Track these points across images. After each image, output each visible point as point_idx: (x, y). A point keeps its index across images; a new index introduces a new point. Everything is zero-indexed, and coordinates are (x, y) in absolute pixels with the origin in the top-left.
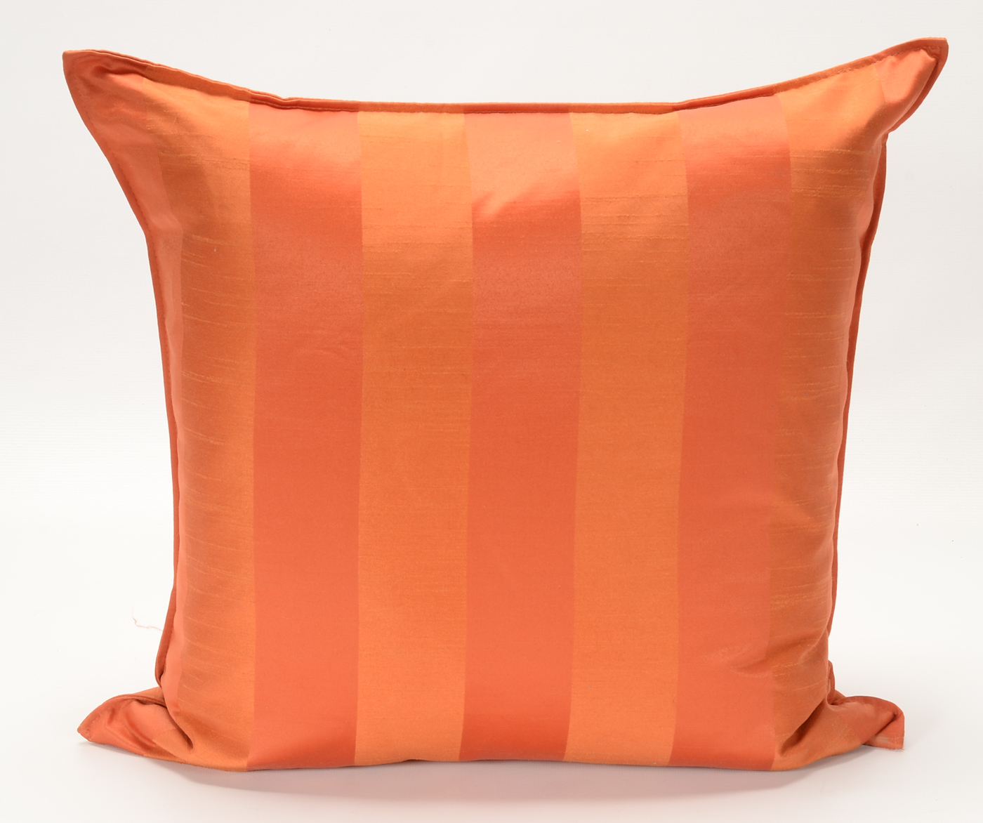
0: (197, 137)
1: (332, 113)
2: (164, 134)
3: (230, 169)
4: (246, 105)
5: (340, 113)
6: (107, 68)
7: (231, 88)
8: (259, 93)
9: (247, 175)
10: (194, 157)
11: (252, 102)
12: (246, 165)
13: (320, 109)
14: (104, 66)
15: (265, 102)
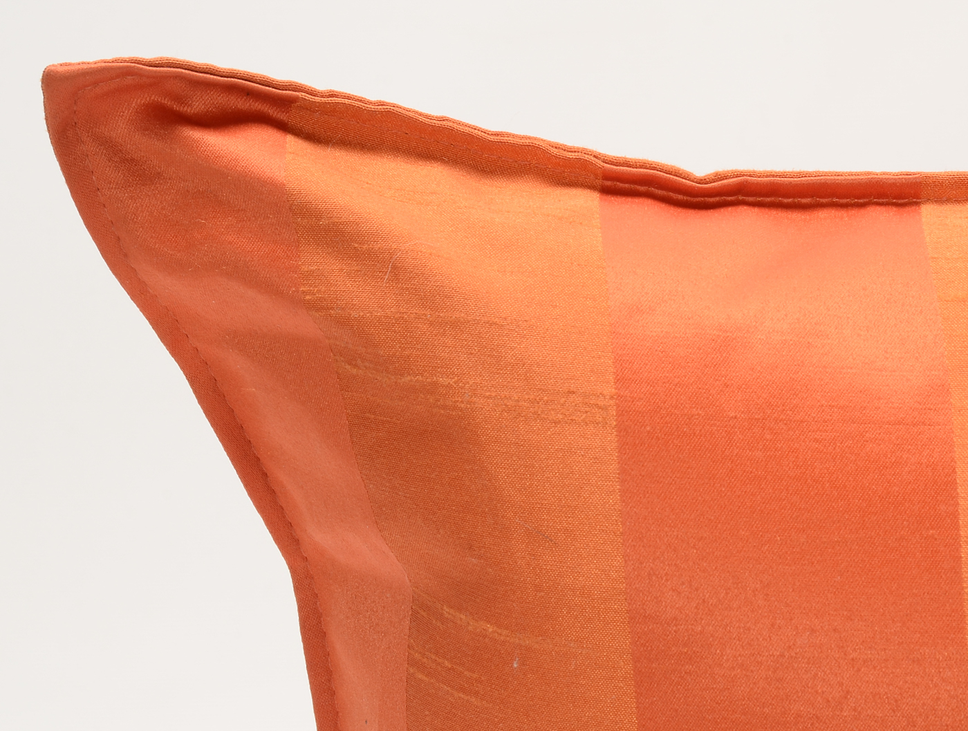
0: (455, 324)
1: (842, 213)
2: (354, 314)
3: (556, 423)
4: (586, 201)
5: (863, 211)
6: (176, 107)
7: (545, 152)
8: (627, 163)
9: (611, 439)
10: (449, 386)
11: (606, 191)
12: (604, 408)
13: (804, 201)
14: (167, 102)
15: (642, 189)
